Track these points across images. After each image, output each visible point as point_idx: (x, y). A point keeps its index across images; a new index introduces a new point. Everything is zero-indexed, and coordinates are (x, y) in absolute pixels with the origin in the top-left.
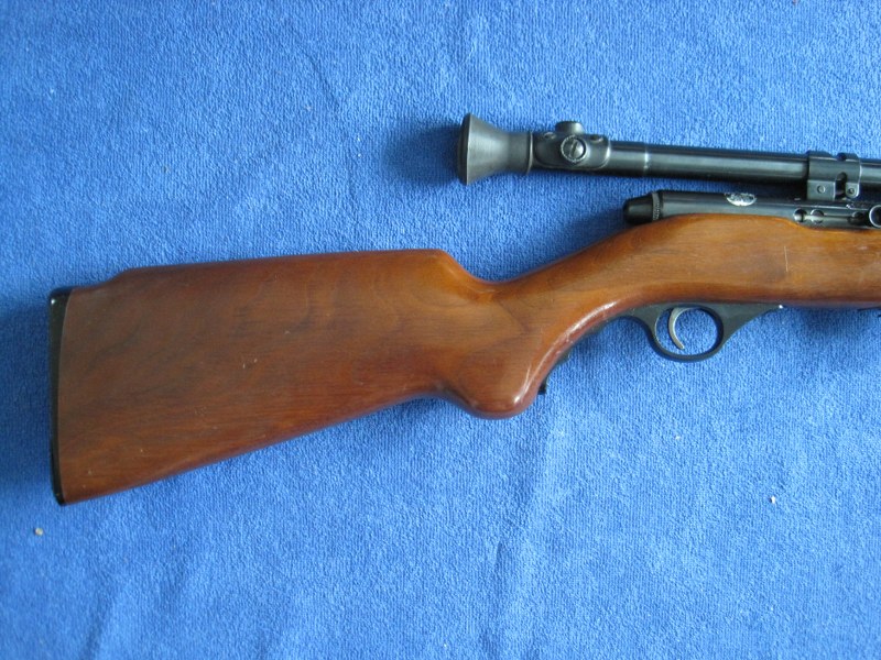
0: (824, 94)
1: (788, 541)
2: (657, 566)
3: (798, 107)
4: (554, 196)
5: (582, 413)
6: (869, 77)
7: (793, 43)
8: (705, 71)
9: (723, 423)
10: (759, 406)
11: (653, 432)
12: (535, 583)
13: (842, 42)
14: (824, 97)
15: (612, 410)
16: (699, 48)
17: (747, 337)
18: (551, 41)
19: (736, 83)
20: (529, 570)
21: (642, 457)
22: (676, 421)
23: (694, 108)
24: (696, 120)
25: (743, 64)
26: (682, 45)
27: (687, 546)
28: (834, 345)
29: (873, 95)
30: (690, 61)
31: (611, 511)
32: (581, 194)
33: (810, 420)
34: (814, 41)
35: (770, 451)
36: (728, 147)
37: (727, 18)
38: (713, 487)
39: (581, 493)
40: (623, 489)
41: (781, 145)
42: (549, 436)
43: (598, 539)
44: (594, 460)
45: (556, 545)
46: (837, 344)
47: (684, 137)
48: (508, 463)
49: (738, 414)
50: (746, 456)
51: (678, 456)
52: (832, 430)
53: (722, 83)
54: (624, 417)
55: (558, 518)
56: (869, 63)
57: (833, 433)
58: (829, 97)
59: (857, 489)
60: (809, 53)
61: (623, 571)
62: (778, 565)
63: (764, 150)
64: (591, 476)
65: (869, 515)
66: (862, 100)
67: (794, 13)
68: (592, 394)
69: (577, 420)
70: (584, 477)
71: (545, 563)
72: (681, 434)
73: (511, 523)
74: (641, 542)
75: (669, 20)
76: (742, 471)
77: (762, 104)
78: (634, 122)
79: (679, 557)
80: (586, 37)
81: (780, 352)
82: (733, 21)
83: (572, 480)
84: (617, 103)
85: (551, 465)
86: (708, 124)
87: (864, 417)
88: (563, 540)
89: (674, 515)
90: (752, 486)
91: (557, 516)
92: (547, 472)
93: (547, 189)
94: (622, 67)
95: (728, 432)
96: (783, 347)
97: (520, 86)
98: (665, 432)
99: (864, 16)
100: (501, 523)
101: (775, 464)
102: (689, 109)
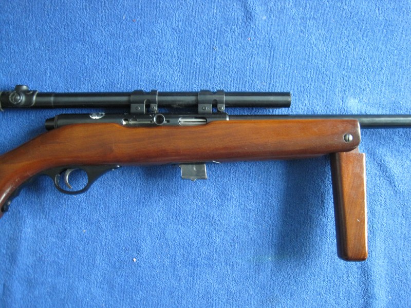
0: (150, 62)
1: (144, 280)
2: (80, 293)
3: (137, 69)
4: (21, 119)
5: (38, 220)
6: (172, 53)
7: (133, 40)
8: (90, 56)
9: (106, 223)
10: (124, 215)
11: (72, 228)
12: (22, 302)
13: (158, 37)
14: (149, 64)
15: (52, 218)
16: (87, 46)
17: (116, 181)
18: (18, 48)
19: (105, 61)
20: (18, 296)
21: (68, 241)
22: (83, 223)
23: (85, 74)
24: (86, 80)
25: (109, 51)
26: (79, 45)
27: (94, 283)
28: (160, 184)
29: (174, 61)
30: (83, 52)
31: (55, 267)
32: (33, 118)
33: (151, 220)
34: (144, 38)
35: (131, 236)
36: (102, 91)
37: (101, 31)
38: (104, 254)
39: (40, 258)
40: (60, 256)
41: (128, 88)
42: (23, 232)
43: (50, 280)
44: (45, 242)
45: (30, 284)
46: (161, 183)
47: (80, 88)
48: (6, 245)
49: (113, 219)
50: (119, 239)
51: (85, 240)
52: (162, 225)
53: (98, 61)
54: (58, 222)
55: (30, 271)
56: (172, 46)
57: (163, 226)
58: (152, 64)
59: (178, 254)
60: (142, 44)
61: (63, 296)
62: (140, 292)
63: (120, 91)
64: (44, 250)
65: (186, 266)
66: (169, 64)
67: (134, 26)
68: (42, 211)
69: (36, 224)
70: (41, 251)
71: (26, 292)
72: (86, 229)
73: (8, 274)
74: (71, 281)
75: (73, 34)
76: (118, 246)
77: (118, 70)
78: (57, 83)
79: (90, 288)
80: (34, 46)
81: (133, 188)
82: (104, 32)
83: (36, 252)
84: (49, 75)
85: (24, 246)
86: (91, 81)
87: (178, 218)
88: (33, 281)
89: (86, 268)
90: (123, 253)
91: (30, 270)
92: (23, 249)
93: (17, 116)
94: (51, 58)
95: (109, 228)
96: (134, 185)
97: (5, 70)
98: (78, 228)
99: (169, 23)
100: (4, 273)
101: (134, 243)
102: (83, 75)
